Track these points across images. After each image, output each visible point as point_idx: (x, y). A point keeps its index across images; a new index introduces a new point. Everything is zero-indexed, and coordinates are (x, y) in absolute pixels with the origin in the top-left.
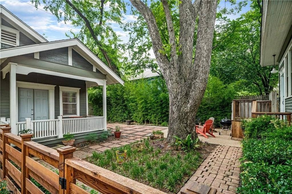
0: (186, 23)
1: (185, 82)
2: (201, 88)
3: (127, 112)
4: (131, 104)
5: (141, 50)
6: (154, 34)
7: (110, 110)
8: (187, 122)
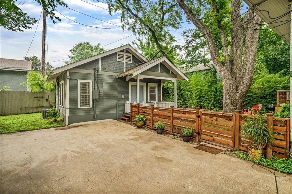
0: (237, 38)
1: (236, 79)
2: (248, 84)
3: (183, 100)
4: (187, 93)
5: (195, 49)
6: (212, 46)
7: (169, 97)
8: (237, 106)
